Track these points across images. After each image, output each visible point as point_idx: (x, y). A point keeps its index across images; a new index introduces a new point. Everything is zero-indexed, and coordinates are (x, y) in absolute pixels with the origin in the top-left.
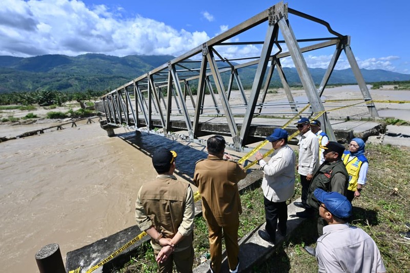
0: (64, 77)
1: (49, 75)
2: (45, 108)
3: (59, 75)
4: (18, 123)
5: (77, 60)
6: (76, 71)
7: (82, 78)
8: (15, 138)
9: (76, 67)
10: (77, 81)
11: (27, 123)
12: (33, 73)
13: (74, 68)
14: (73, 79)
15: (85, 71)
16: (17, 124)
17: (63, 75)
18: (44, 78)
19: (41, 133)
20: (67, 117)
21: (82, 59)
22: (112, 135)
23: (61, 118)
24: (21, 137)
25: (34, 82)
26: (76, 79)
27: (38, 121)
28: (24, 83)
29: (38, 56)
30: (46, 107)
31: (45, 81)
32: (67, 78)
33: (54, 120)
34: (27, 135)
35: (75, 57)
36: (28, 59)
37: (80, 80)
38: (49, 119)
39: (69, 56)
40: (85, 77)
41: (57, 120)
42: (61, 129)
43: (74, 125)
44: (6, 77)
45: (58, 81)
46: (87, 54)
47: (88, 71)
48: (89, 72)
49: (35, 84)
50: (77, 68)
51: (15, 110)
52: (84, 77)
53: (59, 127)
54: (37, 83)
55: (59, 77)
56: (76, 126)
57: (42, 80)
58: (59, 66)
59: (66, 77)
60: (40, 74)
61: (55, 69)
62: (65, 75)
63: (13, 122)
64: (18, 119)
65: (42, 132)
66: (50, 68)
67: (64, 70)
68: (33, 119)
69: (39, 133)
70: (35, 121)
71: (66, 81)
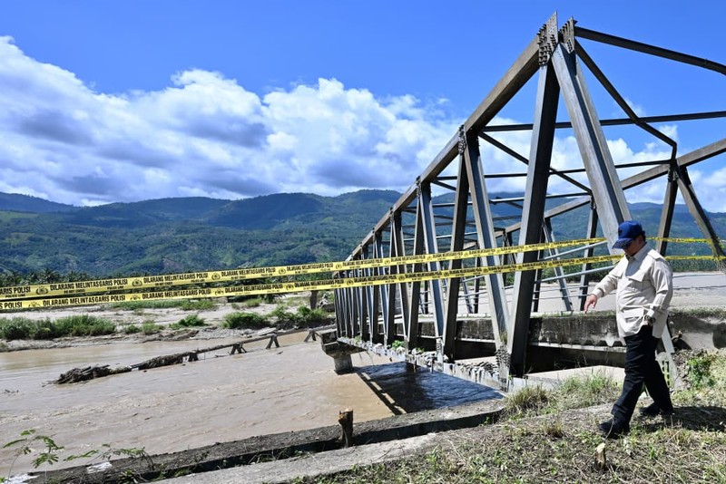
0: (302, 240)
1: (271, 236)
2: (235, 307)
3: (293, 235)
4: (157, 336)
5: (336, 204)
6: (331, 228)
7: (339, 241)
8: (127, 370)
9: (331, 218)
10: (327, 249)
11: (176, 337)
12: (242, 232)
13: (326, 220)
14: (320, 245)
15: (349, 227)
16: (155, 340)
17: (300, 235)
18: (260, 243)
19: (190, 360)
20: (267, 325)
21: (348, 202)
22: (345, 368)
23: (253, 329)
24: (143, 367)
25: (237, 251)
26: (327, 244)
27: (200, 333)
28: (218, 252)
29: (260, 197)
30: (238, 304)
31: (261, 248)
32: (308, 242)
33: (237, 332)
34: (158, 363)
35: (335, 198)
36: (238, 203)
37: (336, 246)
38: (226, 330)
39: (323, 195)
40: (347, 240)
41: (242, 332)
42: (240, 352)
43: (274, 345)
44: (184, 241)
45: (288, 248)
46: (360, 191)
47: (355, 226)
48: (358, 229)
49: (238, 255)
50: (334, 220)
51: (171, 310)
52: (344, 240)
53: (237, 348)
54: (244, 252)
55: (292, 240)
56: (278, 346)
57: (255, 246)
58: (297, 218)
59: (307, 239)
60: (256, 233)
61: (287, 223)
62: (304, 235)
63: (147, 334)
64: (162, 328)
65: (193, 357)
66: (276, 220)
67: (305, 226)
68: (192, 329)
69: (185, 360)
70: (193, 334)
71: (306, 248)
